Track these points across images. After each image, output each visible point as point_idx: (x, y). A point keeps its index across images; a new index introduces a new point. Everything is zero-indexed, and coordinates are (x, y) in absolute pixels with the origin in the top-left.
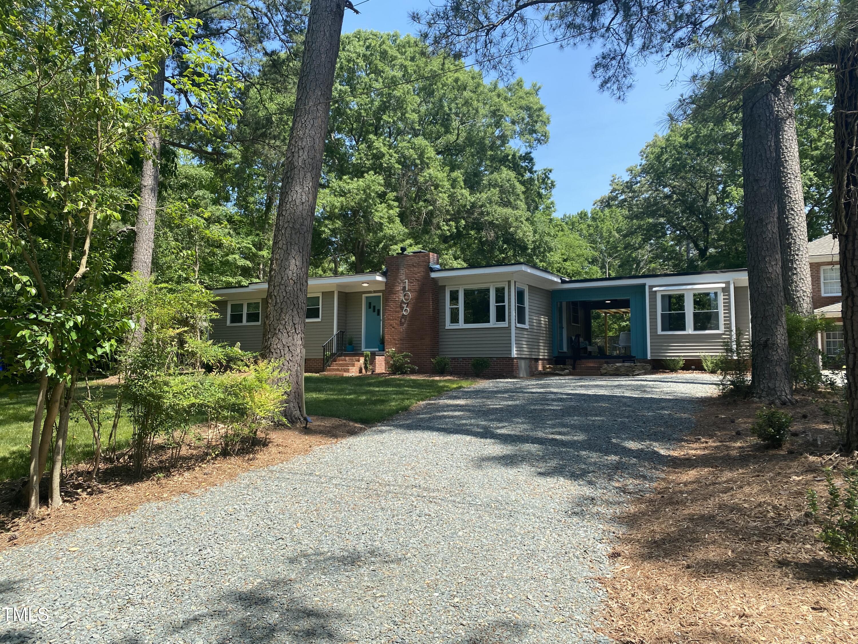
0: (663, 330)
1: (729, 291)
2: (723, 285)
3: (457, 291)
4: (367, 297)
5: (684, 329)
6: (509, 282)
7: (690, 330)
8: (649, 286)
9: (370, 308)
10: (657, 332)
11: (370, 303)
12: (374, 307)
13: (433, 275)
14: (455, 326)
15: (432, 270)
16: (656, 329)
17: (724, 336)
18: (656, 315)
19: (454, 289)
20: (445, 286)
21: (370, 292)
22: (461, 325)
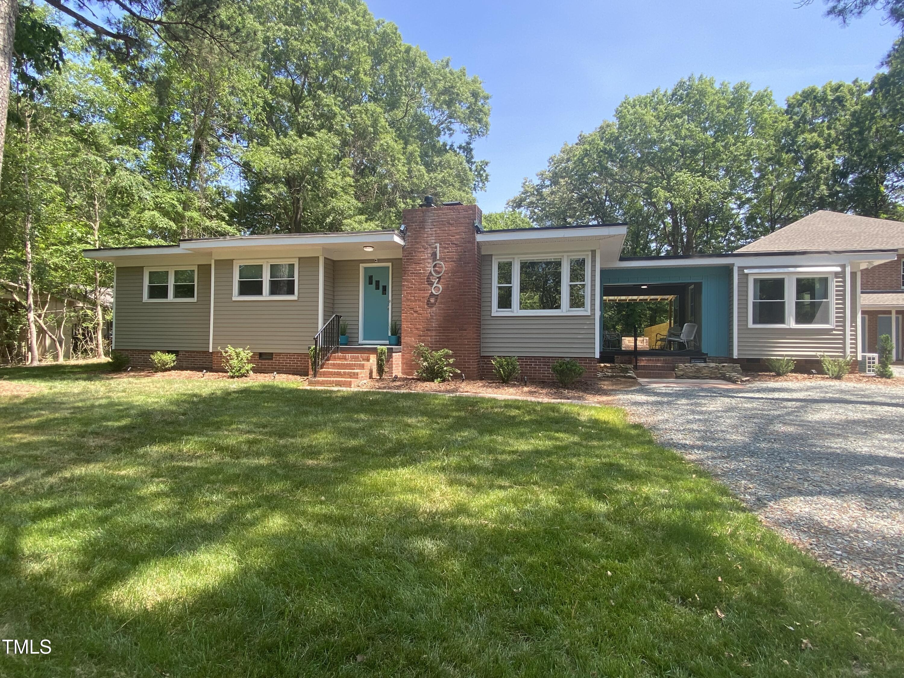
0: (754, 322)
1: (844, 277)
2: (838, 269)
3: (510, 264)
4: (365, 268)
5: (782, 320)
6: (593, 252)
7: (791, 323)
8: (739, 267)
9: (371, 283)
10: (747, 325)
11: (371, 278)
12: (378, 282)
13: (479, 238)
14: (505, 312)
15: (478, 231)
16: (747, 321)
17: (834, 332)
18: (747, 304)
19: (505, 260)
20: (491, 255)
21: (373, 261)
22: (516, 310)
